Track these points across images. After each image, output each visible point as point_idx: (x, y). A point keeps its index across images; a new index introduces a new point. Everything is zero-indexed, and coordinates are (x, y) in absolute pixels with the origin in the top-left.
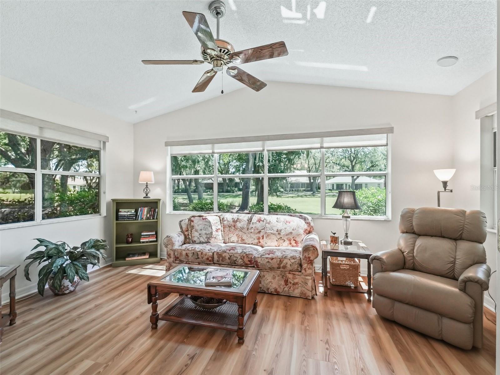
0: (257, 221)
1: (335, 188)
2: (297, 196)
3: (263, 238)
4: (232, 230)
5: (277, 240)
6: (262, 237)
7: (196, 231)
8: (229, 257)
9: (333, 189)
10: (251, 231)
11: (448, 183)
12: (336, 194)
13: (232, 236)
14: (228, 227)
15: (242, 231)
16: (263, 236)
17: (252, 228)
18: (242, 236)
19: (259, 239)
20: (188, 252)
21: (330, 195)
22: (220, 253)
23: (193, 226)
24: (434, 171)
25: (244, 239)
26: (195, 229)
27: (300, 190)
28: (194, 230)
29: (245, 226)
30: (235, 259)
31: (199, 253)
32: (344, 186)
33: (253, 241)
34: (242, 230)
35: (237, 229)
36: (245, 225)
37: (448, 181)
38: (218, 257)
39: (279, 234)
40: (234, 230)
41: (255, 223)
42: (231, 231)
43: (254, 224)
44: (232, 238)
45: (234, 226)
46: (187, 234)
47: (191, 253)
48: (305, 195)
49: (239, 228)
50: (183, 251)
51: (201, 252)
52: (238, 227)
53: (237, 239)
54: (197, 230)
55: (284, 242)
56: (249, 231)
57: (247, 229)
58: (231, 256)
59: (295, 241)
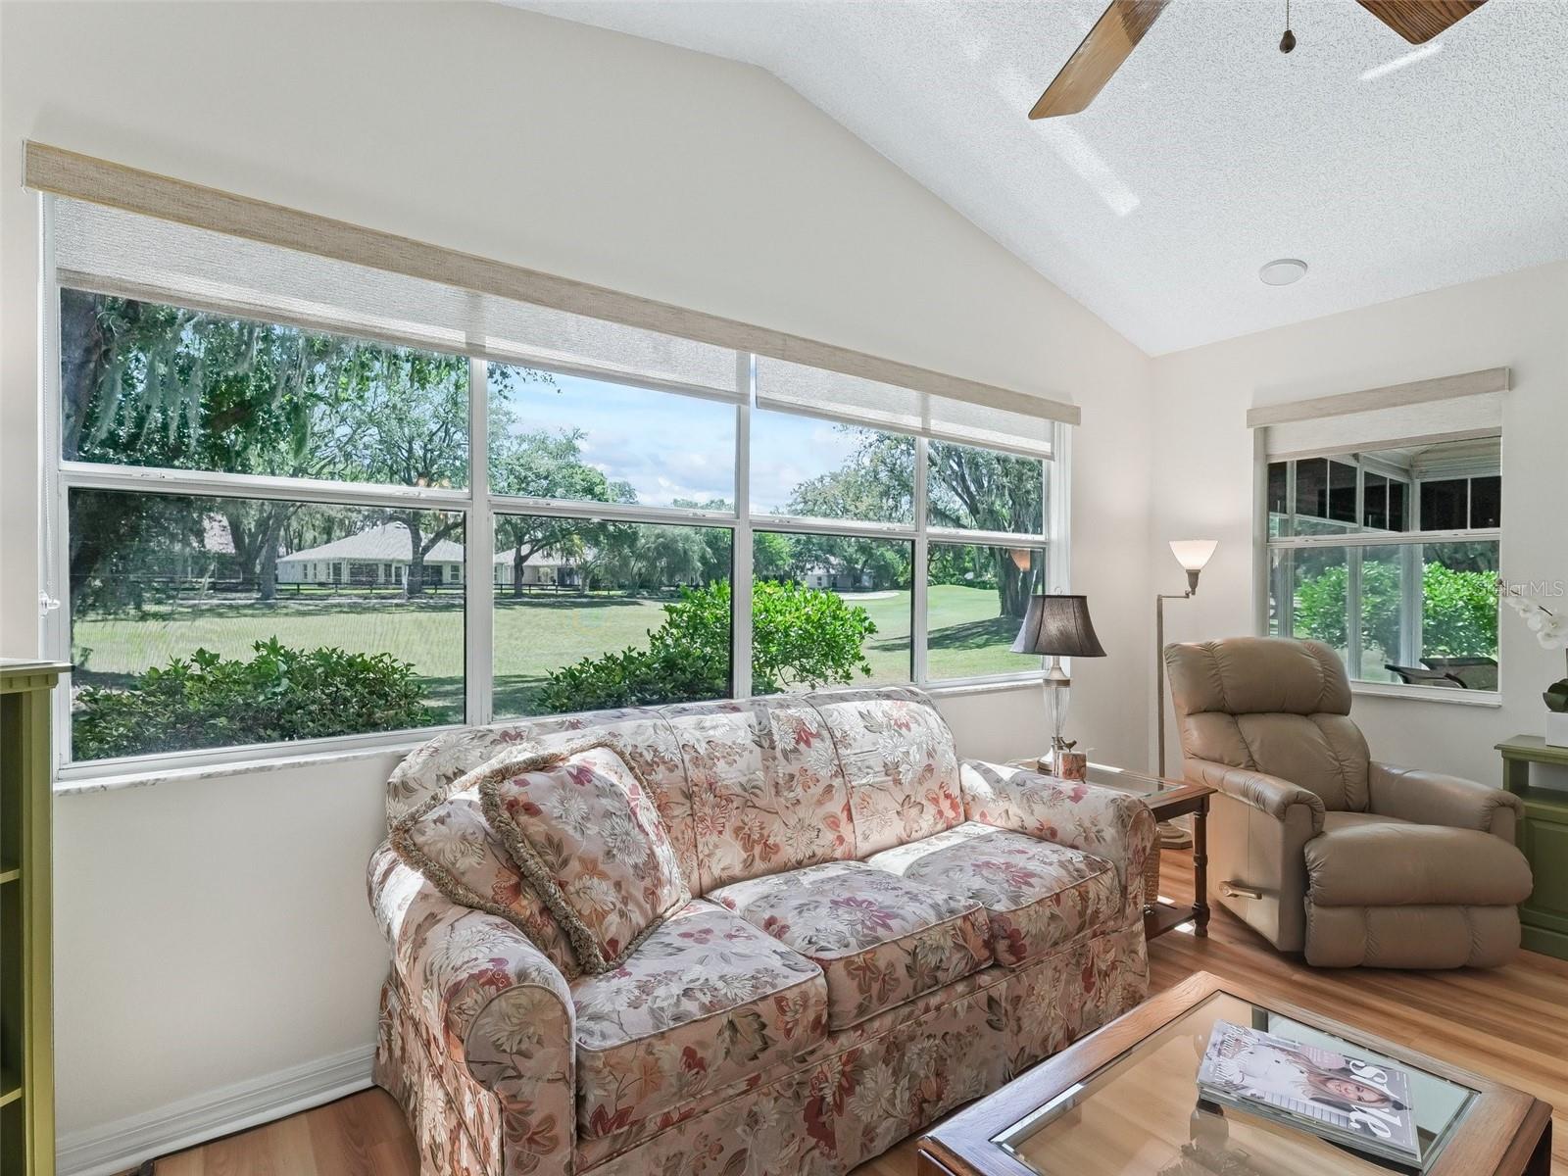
0: (797, 742)
1: (345, 577)
2: (190, 610)
3: (850, 818)
4: (707, 810)
5: (898, 812)
6: (845, 813)
7: (591, 867)
8: (908, 960)
9: (337, 583)
10: (792, 795)
11: (1200, 575)
12: (360, 601)
13: (716, 846)
14: (684, 800)
15: (754, 807)
16: (848, 809)
17: (792, 777)
18: (766, 833)
19: (834, 824)
20: (690, 1037)
21: (339, 605)
22: (860, 961)
23: (549, 839)
24: (1171, 543)
25: (776, 845)
26: (582, 860)
27: (187, 585)
28: (575, 866)
29: (760, 774)
30: (933, 960)
31: (767, 1010)
32: (381, 571)
33: (817, 841)
34: (755, 799)
35: (729, 800)
36: (758, 770)
37: (1200, 571)
38: (861, 990)
39: (898, 782)
40: (717, 810)
41: (791, 751)
42: (703, 820)
43: (791, 756)
44: (719, 853)
45: (711, 785)
46: (535, 908)
47: (720, 1033)
48: (231, 607)
49: (738, 790)
50: (659, 1046)
51: (771, 1001)
52: (727, 787)
53: (745, 855)
54: (594, 862)
55: (923, 815)
56: (787, 799)
57: (773, 792)
58: (914, 954)
59: (949, 801)
